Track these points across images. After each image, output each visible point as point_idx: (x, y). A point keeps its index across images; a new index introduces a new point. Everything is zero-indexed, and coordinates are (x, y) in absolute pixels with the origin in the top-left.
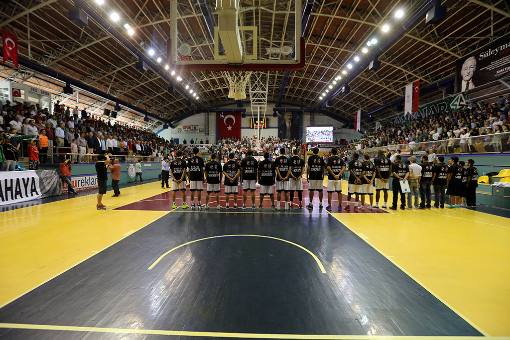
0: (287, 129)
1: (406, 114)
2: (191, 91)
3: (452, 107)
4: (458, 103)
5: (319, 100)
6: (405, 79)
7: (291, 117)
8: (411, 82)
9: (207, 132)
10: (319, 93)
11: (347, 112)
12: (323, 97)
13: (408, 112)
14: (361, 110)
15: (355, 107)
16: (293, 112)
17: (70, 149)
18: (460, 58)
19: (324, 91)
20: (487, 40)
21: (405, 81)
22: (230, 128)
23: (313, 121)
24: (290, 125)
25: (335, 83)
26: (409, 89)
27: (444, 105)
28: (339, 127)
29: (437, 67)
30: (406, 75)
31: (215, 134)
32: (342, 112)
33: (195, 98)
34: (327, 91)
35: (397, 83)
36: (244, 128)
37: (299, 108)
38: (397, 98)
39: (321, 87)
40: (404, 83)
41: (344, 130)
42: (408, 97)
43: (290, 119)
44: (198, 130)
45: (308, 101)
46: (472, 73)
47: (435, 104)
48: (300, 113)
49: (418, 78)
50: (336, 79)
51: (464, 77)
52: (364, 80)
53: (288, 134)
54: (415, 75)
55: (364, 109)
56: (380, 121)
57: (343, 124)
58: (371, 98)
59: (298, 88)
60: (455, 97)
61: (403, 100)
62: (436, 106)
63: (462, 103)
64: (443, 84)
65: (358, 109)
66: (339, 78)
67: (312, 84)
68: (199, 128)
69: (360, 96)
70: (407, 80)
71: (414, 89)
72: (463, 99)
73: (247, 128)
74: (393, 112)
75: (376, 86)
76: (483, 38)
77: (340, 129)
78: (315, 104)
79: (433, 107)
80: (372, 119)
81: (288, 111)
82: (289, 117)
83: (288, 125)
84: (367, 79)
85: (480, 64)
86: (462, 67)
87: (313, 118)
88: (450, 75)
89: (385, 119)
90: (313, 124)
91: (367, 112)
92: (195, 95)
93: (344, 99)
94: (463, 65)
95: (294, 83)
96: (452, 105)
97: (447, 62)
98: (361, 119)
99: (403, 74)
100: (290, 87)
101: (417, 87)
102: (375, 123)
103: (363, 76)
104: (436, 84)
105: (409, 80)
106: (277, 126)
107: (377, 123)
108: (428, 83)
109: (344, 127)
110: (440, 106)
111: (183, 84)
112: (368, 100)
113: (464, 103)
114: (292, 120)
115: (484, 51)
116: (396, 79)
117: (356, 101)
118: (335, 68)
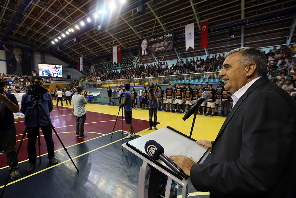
0: (18, 64)
1: (113, 63)
3: (133, 62)
4: (136, 61)
5: (51, 44)
6: (112, 43)
7: (21, 53)
8: (116, 45)
10: (51, 38)
11: (72, 57)
12: (55, 42)
13: (115, 62)
14: (83, 57)
15: (78, 54)
16: (23, 49)
18: (140, 38)
19: (57, 37)
20: (151, 34)
21: (112, 44)
23: (44, 60)
24: (20, 60)
25: (67, 33)
26: (115, 49)
27: (130, 61)
28: (66, 67)
29: (129, 40)
30: (113, 41)
32: (68, 56)
34: (60, 38)
35: (108, 44)
37: (30, 47)
38: (107, 53)
39: (54, 34)
40: (111, 45)
41: (69, 69)
42: (115, 53)
43: (20, 55)
45: (38, 43)
46: (146, 47)
47: (125, 60)
48: (31, 51)
49: (120, 44)
50: (69, 30)
51: (142, 48)
52: (88, 37)
53: (19, 68)
54: (119, 42)
55: (85, 57)
56: (94, 66)
57: (68, 65)
58: (91, 50)
59: (30, 28)
60: (135, 58)
61: (111, 55)
62: (126, 61)
63: (137, 61)
64: (132, 50)
65: (81, 56)
66: (72, 30)
67: (45, 29)
69: (84, 48)
70: (114, 43)
71: (117, 49)
72: (138, 59)
74: (103, 61)
75: (96, 43)
76: (150, 32)
77: (66, 68)
78: (46, 47)
79: (124, 61)
80: (90, 64)
81: (17, 47)
82: (19, 53)
83: (17, 59)
84: (91, 37)
85: (149, 44)
86: (141, 43)
87: (44, 58)
88: (134, 46)
89: (97, 65)
90: (44, 62)
91: (86, 59)
93: (71, 48)
94: (142, 43)
95: (26, 23)
96: (133, 61)
97: (134, 39)
98: (83, 63)
99: (112, 40)
100: (21, 25)
101: (119, 49)
102: (91, 67)
103: (88, 34)
104: (128, 49)
105: (115, 44)
106: (4, 59)
107: (92, 67)
108: (124, 48)
109: (69, 67)
110: (128, 61)
112: (89, 51)
113: (139, 61)
114: (22, 56)
115: (150, 38)
116: (108, 41)
117: (80, 50)
118: (69, 22)
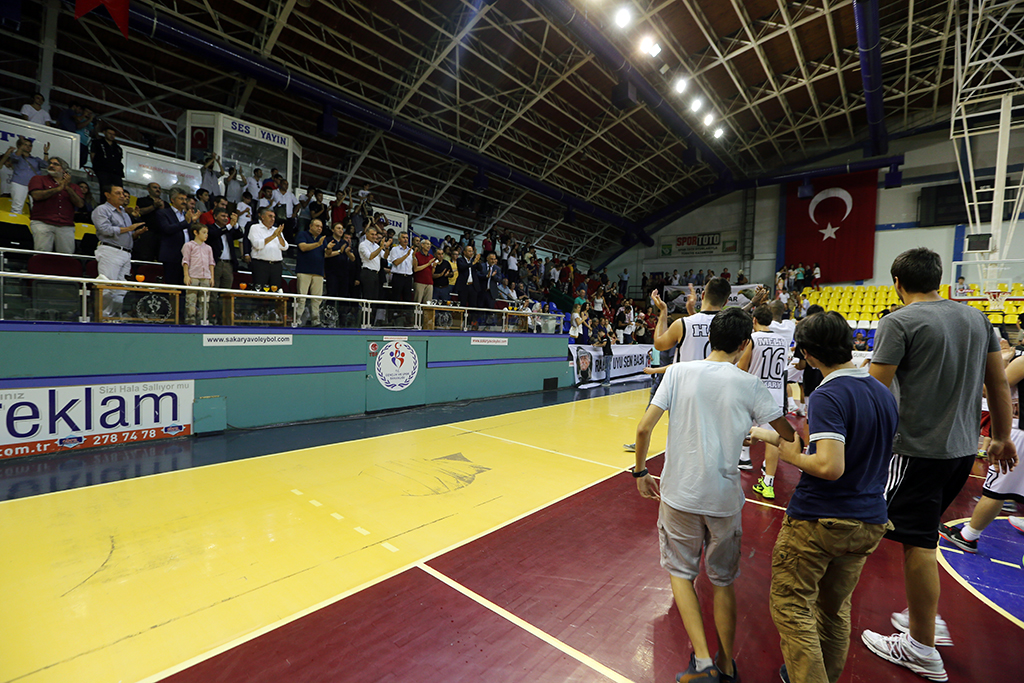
2: (696, 105)
9: (747, 251)
17: (95, 263)
22: (829, 232)
31: (772, 256)
33: (708, 134)
36: (888, 227)
44: (720, 247)
68: (723, 238)
73: (899, 226)
92: (708, 120)
111: (663, 70)
